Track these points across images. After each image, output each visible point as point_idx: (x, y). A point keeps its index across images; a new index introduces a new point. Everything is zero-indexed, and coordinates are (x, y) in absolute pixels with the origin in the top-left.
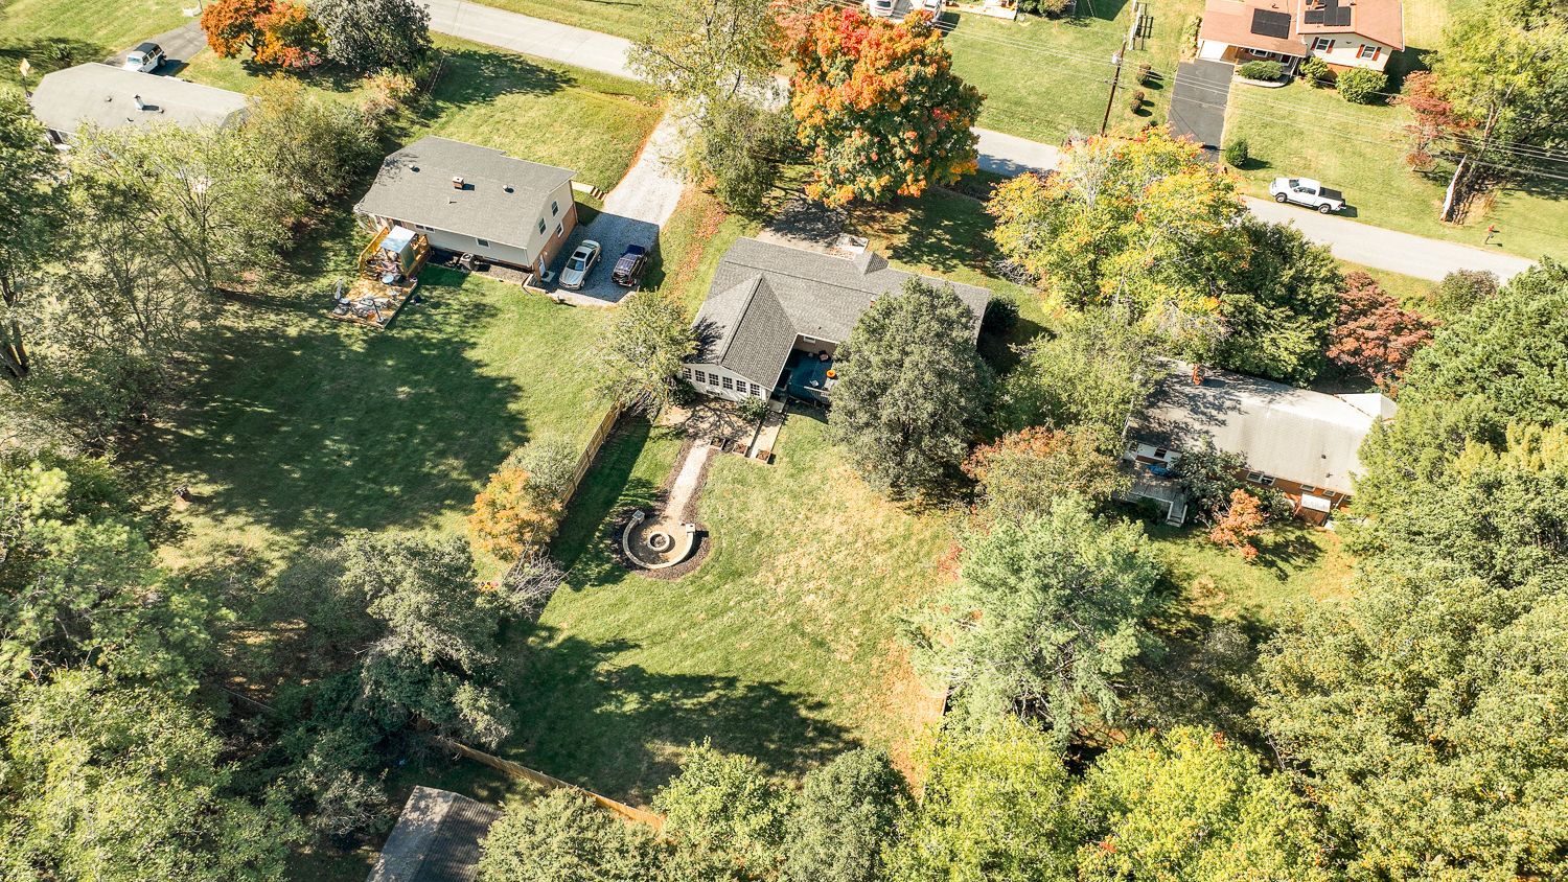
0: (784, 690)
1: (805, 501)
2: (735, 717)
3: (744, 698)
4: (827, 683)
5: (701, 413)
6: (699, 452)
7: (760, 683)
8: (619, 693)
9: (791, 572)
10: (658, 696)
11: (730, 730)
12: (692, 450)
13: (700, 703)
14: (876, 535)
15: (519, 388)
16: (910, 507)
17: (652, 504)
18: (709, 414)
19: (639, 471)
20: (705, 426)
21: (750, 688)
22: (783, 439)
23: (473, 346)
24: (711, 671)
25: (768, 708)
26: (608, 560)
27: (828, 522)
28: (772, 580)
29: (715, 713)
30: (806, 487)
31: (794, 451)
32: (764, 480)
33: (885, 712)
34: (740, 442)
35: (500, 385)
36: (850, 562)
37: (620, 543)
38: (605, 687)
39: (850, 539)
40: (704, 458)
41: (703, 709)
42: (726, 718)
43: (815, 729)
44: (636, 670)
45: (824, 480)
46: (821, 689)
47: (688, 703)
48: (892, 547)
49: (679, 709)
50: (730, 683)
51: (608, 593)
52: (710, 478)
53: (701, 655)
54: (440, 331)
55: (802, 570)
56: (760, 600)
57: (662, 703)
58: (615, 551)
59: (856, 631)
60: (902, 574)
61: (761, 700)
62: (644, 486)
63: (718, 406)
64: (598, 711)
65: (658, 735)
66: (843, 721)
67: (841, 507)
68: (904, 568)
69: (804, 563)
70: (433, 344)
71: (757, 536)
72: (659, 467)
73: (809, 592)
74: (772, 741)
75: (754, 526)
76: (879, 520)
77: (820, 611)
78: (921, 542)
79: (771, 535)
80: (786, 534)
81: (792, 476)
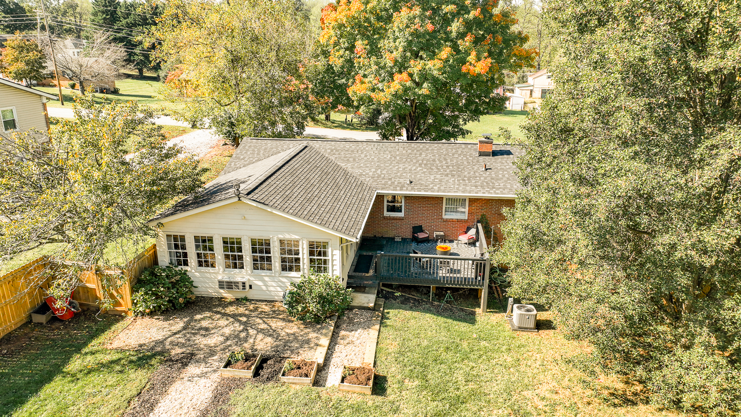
5: (205, 324)
12: (177, 386)
18: (223, 322)
20: (214, 340)
22: (392, 345)
31: (424, 367)
34: (297, 359)
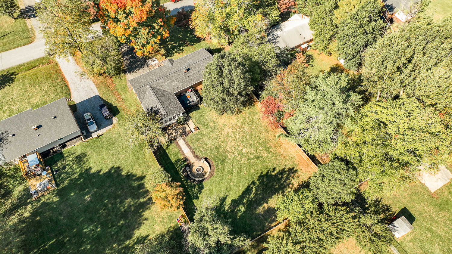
0: (264, 173)
1: (216, 131)
2: (264, 188)
3: (260, 183)
4: (270, 164)
6: (181, 142)
7: (258, 177)
8: (237, 209)
9: (233, 149)
10: (245, 201)
11: (266, 192)
13: (254, 193)
14: (239, 124)
15: (119, 168)
16: (238, 112)
17: (186, 163)
18: (172, 131)
19: (173, 159)
21: (258, 180)
22: (195, 122)
23: (90, 168)
24: (247, 185)
25: (266, 180)
26: (195, 185)
27: (226, 131)
28: (232, 154)
29: (259, 192)
30: (213, 128)
31: (200, 122)
32: (202, 134)
33: (286, 158)
34: (187, 131)
35: (113, 171)
36: (241, 135)
37: (192, 179)
38: (233, 211)
39: (235, 131)
40: (184, 142)
41: (256, 194)
42: (262, 191)
43: (279, 174)
44: (234, 201)
45: (214, 123)
46: (270, 166)
47: (252, 196)
48: (245, 124)
49: (252, 199)
50: (253, 183)
51: (205, 192)
52: (191, 145)
53: (241, 184)
54: (75, 173)
55: (235, 146)
56: (236, 161)
57: (247, 201)
58: (193, 182)
59: (261, 148)
60: (253, 128)
61: (263, 180)
62: (179, 161)
63: (171, 127)
64: (238, 217)
65: (255, 209)
66: (282, 167)
67: (224, 125)
68: (252, 126)
69: (233, 144)
70: (78, 179)
71: (216, 148)
72: (176, 154)
73: (242, 149)
74: (276, 186)
75: (213, 147)
76: (235, 121)
77: (249, 151)
78: (249, 118)
79: (219, 145)
80: (222, 142)
81: (207, 128)
